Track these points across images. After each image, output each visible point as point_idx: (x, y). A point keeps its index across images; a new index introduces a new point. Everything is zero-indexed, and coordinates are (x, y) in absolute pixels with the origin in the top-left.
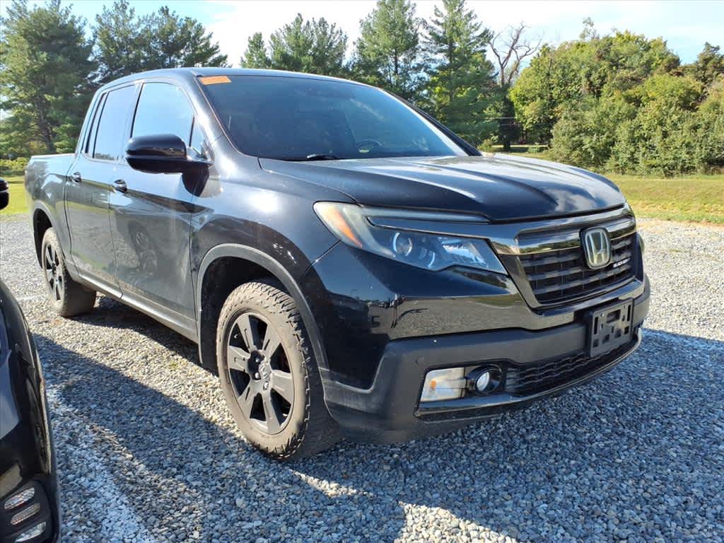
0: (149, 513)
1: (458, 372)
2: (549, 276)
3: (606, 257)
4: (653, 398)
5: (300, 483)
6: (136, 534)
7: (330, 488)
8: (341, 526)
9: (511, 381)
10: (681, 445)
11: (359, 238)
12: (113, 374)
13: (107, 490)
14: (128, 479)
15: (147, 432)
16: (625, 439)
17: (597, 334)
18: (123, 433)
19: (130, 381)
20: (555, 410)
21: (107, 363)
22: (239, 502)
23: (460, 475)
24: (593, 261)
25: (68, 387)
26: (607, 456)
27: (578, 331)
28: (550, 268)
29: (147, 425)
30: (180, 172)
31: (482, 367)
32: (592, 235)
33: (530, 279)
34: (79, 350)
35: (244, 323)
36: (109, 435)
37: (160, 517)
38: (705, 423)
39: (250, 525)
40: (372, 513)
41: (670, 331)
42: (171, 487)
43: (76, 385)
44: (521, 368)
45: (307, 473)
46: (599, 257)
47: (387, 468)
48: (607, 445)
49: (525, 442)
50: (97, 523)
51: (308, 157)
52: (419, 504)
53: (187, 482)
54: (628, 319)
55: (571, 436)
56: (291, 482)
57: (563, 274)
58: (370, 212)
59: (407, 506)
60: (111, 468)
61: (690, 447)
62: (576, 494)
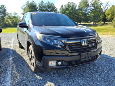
0: (12, 77)
1: (55, 61)
2: (73, 47)
4: (102, 69)
5: (35, 76)
7: (38, 77)
8: (36, 84)
11: (41, 39)
12: (21, 57)
13: (9, 74)
14: (13, 72)
15: (19, 66)
18: (16, 66)
21: (21, 55)
22: (25, 78)
23: (59, 78)
27: (79, 56)
29: (20, 65)
31: (59, 61)
34: (18, 53)
36: (14, 66)
37: (13, 78)
39: (24, 81)
40: (42, 82)
42: (18, 74)
43: (15, 58)
45: (37, 75)
46: (85, 44)
47: (49, 75)
48: (87, 76)
50: (5, 78)
51: (43, 26)
52: (50, 82)
53: (20, 74)
54: (91, 55)
55: (82, 74)
56: (34, 76)
57: (76, 46)
58: (43, 35)
59: (48, 82)
60: (12, 70)
61: (103, 78)
62: (76, 84)
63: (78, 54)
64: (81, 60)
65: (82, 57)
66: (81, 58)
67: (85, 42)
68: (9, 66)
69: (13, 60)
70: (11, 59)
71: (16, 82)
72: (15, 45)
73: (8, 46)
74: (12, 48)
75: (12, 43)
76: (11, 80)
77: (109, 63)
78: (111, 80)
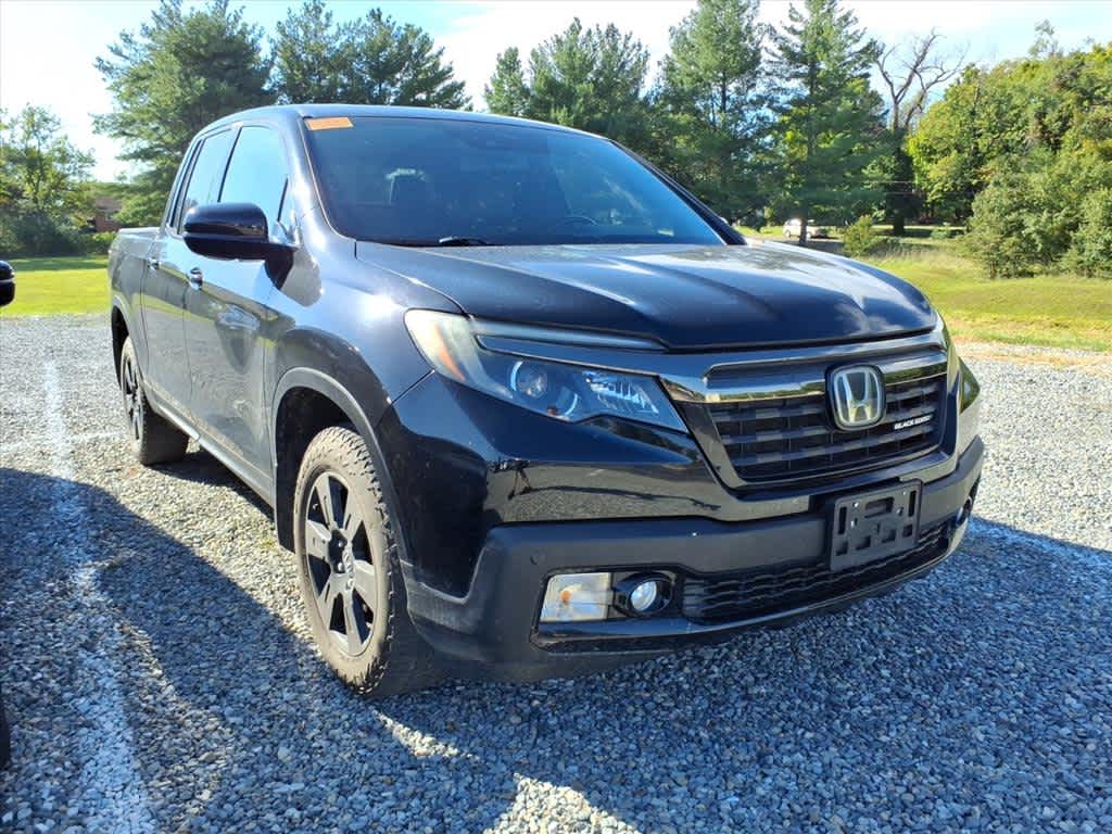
0: (154, 757)
1: (604, 579)
2: (763, 438)
3: (874, 413)
4: (982, 643)
5: (381, 732)
6: (125, 786)
7: (420, 744)
8: (414, 803)
9: (693, 598)
10: (999, 722)
11: (461, 367)
12: (181, 551)
13: (110, 718)
14: (144, 705)
15: (195, 639)
16: (906, 706)
17: (845, 535)
18: (161, 638)
19: (202, 562)
20: (814, 651)
21: (178, 534)
22: (283, 752)
23: (622, 741)
24: (846, 417)
25: (112, 567)
26: (867, 730)
27: (814, 527)
28: (766, 426)
29: (199, 630)
30: (263, 259)
31: (641, 574)
32: (849, 376)
33: (728, 441)
34: (146, 515)
35: (322, 485)
36: (142, 639)
37: (166, 764)
38: (1053, 691)
39: (285, 788)
40: (469, 788)
41: (1057, 536)
42: (199, 721)
43: (126, 566)
44: (711, 579)
45: (397, 717)
46: (860, 413)
47: (515, 720)
48: (875, 713)
49: (747, 697)
50: (78, 766)
51: (441, 241)
52: (543, 779)
53: (222, 717)
54: (911, 513)
55: (823, 694)
56: (369, 730)
57: (790, 435)
58: (483, 328)
59: (524, 781)
60: (126, 687)
61: (1012, 727)
62: (792, 786)
63: (799, 503)
64: (837, 563)
65: (842, 531)
66: (837, 540)
67: (859, 396)
68: (88, 647)
69: (105, 581)
70: (85, 577)
71: (206, 795)
72: (86, 437)
73: (12, 447)
74: (62, 471)
75: (54, 417)
76: (146, 775)
77: (1029, 590)
78: (1091, 735)
